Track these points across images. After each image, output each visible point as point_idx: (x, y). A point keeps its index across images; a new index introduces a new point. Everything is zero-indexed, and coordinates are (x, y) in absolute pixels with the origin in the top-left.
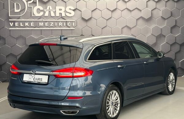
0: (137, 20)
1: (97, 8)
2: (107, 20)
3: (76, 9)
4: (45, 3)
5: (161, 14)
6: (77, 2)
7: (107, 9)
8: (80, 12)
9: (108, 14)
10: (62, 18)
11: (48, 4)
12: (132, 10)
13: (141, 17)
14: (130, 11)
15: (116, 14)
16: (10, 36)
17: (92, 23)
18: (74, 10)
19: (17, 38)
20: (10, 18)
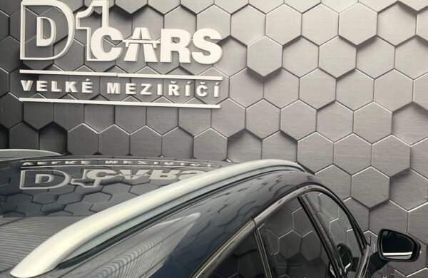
1: (301, 37)
2: (338, 79)
3: (230, 38)
4: (129, 18)
6: (232, 14)
7: (341, 38)
8: (242, 50)
9: (343, 58)
10: (182, 68)
15: (375, 59)
16: (23, 122)
17: (281, 91)
18: (221, 43)
19: (42, 129)
20: (23, 65)
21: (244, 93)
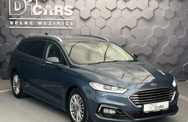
0: (138, 20)
1: (95, 8)
2: (106, 20)
3: (75, 8)
4: (44, 2)
5: (163, 14)
6: (75, 1)
7: (107, 8)
8: (79, 11)
9: (107, 14)
10: (61, 17)
11: (47, 3)
12: (132, 9)
13: (142, 17)
14: (131, 11)
15: (116, 14)
16: (11, 34)
17: (90, 23)
18: (72, 10)
19: (17, 36)
20: (10, 17)
21: (80, 24)
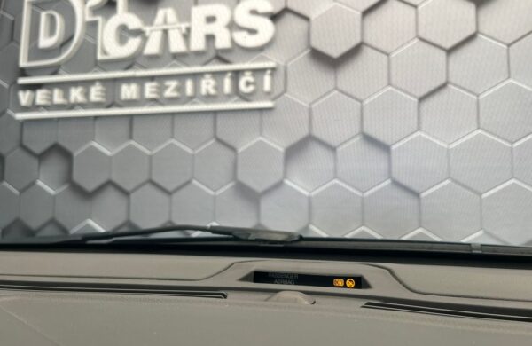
3: (286, 10)
8: (305, 24)
9: (454, 20)
10: (219, 56)
16: (22, 147)
18: (274, 18)
19: (42, 154)
